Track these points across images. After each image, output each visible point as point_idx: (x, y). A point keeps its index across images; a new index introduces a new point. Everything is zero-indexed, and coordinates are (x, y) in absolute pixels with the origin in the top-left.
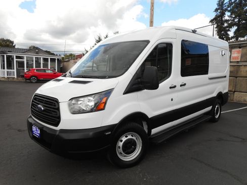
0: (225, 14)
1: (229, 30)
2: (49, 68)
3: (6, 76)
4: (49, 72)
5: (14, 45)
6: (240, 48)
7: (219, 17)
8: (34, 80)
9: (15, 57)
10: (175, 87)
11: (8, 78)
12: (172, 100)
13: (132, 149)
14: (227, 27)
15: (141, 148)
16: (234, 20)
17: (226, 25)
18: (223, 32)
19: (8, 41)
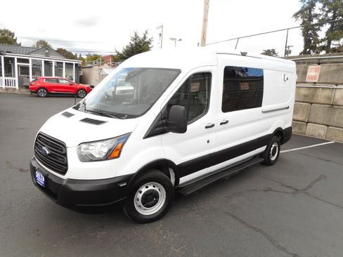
0: (315, 5)
1: (319, 29)
2: (64, 77)
3: (4, 86)
4: (64, 82)
5: (14, 38)
6: (319, 64)
7: (306, 9)
8: (42, 93)
9: (16, 60)
10: (213, 126)
11: (7, 89)
12: (208, 142)
13: (153, 202)
14: (316, 25)
15: (164, 200)
16: (327, 15)
17: (315, 21)
18: (310, 32)
19: (6, 31)
